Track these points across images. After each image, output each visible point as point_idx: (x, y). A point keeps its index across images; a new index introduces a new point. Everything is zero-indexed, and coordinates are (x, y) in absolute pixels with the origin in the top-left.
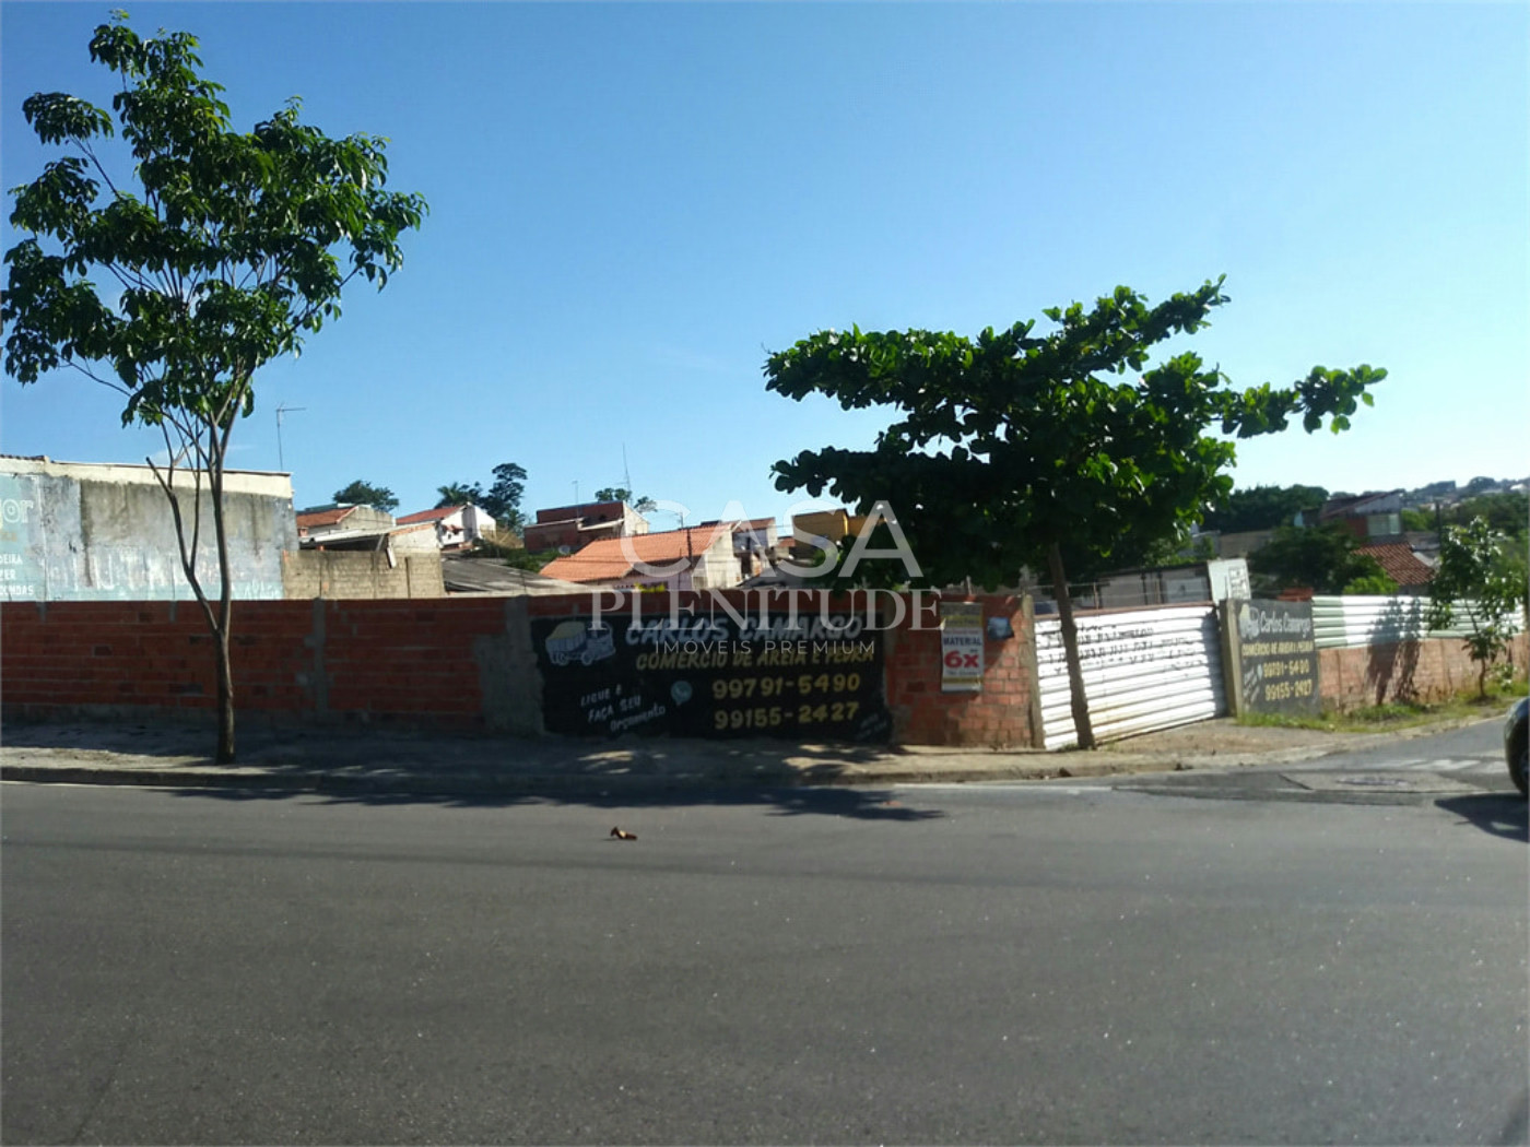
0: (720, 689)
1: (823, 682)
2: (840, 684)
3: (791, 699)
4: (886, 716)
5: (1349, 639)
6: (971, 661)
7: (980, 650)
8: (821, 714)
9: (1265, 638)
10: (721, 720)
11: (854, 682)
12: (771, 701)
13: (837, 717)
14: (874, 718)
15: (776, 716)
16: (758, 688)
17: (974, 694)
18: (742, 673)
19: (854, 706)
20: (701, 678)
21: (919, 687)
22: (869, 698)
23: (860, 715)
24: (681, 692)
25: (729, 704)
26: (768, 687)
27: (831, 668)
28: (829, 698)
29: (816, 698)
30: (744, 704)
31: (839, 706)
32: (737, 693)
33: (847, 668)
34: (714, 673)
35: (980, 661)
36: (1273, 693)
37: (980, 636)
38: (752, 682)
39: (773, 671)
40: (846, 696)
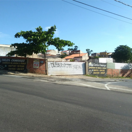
0: (9, 66)
1: (20, 66)
2: (22, 66)
3: (17, 67)
4: (27, 70)
5: (115, 68)
6: (37, 65)
7: (39, 64)
8: (20, 69)
9: (94, 66)
10: (9, 69)
11: (23, 66)
12: (15, 67)
13: (22, 69)
14: (25, 70)
15: (15, 69)
16: (13, 66)
17: (38, 69)
18: (11, 64)
19: (23, 69)
20: (7, 65)
21: (31, 67)
22: (25, 68)
23: (24, 70)
24: (6, 66)
25: (10, 67)
26: (14, 66)
27: (21, 65)
28: (21, 68)
29: (19, 68)
30: (11, 67)
31: (22, 68)
32: (11, 66)
33: (23, 65)
34: (8, 64)
35: (39, 65)
36: (94, 73)
37: (39, 63)
38: (12, 65)
39: (15, 65)
40: (23, 68)
